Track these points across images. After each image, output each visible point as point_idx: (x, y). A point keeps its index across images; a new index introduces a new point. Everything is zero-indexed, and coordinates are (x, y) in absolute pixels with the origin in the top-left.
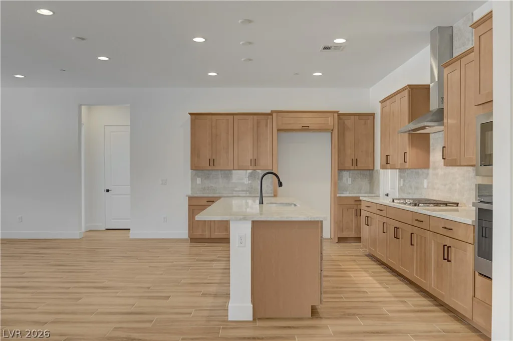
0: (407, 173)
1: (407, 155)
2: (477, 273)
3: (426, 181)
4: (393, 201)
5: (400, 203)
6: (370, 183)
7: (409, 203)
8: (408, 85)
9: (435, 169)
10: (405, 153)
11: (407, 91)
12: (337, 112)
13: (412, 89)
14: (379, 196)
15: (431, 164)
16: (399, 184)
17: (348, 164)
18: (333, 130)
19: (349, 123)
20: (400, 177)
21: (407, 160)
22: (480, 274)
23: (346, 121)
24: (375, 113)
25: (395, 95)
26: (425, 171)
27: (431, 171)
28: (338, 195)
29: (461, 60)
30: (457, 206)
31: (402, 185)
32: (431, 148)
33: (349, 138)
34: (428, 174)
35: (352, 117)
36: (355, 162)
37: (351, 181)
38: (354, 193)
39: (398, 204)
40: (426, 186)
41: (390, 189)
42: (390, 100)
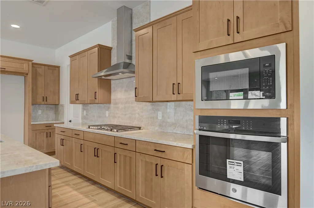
0: (90, 107)
1: (97, 94)
2: (196, 188)
3: (107, 113)
4: (89, 128)
5: (96, 129)
6: (55, 113)
7: (107, 129)
8: (99, 45)
9: (116, 104)
10: (95, 92)
11: (97, 48)
12: (31, 61)
13: (100, 48)
14: (64, 123)
15: (112, 101)
16: (83, 114)
17: (40, 100)
18: (27, 74)
19: (40, 70)
20: (84, 109)
21: (97, 97)
22: (200, 188)
23: (38, 69)
24: (60, 67)
25: (84, 52)
26: (107, 105)
27: (112, 105)
28: (32, 123)
29: (154, 26)
30: (140, 129)
31: (85, 115)
32: (112, 90)
33: (41, 81)
34: (109, 108)
35: (43, 67)
36: (45, 99)
37: (41, 112)
38: (43, 121)
39: (93, 130)
40: (107, 115)
41: (72, 117)
42: (79, 55)
